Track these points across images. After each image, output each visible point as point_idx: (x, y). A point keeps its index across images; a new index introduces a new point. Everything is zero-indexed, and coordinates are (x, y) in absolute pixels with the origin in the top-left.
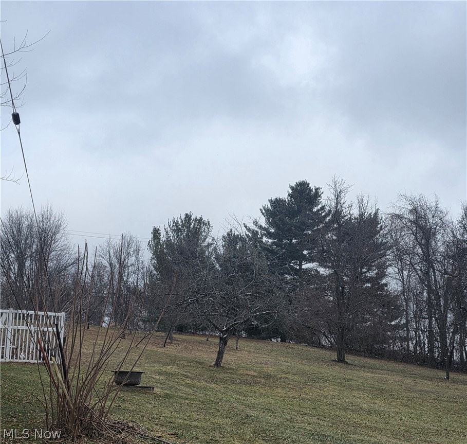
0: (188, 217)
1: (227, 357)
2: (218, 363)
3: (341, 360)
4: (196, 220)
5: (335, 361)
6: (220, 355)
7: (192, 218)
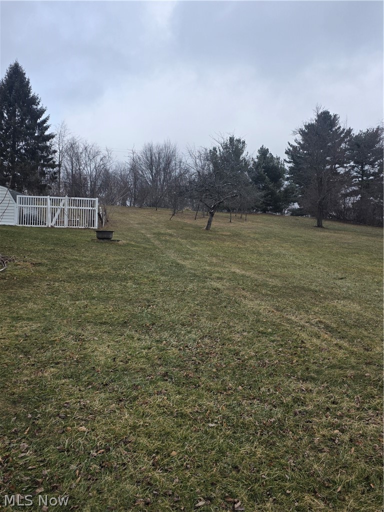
0: (231, 139)
1: (214, 224)
2: (208, 228)
3: (320, 226)
4: (237, 140)
5: (316, 226)
6: (209, 223)
7: (235, 139)
